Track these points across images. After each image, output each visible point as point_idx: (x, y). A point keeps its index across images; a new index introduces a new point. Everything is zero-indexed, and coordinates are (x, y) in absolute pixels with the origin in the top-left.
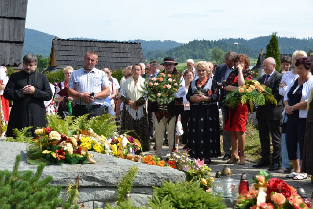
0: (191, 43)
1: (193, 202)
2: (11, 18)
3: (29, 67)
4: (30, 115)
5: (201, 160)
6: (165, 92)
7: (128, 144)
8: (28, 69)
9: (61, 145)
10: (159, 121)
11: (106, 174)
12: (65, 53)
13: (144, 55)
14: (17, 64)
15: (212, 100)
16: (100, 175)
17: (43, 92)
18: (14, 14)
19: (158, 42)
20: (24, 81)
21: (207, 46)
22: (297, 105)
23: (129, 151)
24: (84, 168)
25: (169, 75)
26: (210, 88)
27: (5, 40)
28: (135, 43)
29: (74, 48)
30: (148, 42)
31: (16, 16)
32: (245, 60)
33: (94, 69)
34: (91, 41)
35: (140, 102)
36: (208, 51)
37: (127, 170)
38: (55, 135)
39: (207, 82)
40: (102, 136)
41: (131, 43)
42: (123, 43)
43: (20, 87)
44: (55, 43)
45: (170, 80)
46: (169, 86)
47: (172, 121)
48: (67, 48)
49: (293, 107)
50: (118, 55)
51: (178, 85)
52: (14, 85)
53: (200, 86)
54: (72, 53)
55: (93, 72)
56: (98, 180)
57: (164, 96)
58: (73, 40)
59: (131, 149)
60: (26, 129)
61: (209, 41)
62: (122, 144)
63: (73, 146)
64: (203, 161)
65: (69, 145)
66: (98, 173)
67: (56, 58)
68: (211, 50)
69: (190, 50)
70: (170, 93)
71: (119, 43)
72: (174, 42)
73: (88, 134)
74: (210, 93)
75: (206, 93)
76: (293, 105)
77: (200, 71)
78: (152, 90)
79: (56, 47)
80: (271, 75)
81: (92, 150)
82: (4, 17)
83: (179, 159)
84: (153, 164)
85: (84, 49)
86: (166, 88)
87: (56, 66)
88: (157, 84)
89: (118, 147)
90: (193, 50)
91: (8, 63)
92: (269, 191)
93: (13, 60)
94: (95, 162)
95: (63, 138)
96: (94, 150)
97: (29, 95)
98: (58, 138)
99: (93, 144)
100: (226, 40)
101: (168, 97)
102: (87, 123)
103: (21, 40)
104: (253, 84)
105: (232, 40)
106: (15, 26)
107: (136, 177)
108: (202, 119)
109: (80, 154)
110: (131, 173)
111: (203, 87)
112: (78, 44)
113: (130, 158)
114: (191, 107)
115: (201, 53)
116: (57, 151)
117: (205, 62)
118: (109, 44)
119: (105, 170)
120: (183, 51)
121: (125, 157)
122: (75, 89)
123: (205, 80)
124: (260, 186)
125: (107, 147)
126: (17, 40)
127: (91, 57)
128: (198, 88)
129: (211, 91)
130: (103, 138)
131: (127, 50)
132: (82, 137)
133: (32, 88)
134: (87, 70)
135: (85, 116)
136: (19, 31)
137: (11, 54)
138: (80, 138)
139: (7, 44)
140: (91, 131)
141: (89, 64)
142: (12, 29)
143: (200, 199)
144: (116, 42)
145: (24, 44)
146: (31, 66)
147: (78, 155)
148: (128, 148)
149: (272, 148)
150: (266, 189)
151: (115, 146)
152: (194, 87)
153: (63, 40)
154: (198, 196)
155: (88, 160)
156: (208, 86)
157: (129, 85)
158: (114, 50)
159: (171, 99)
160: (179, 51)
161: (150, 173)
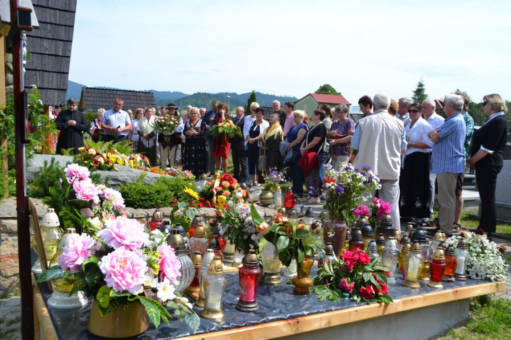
0: (195, 95)
1: (178, 186)
2: (58, 72)
3: (72, 107)
4: (73, 141)
5: (189, 171)
6: (169, 127)
7: (141, 160)
8: (71, 108)
9: (96, 158)
10: (164, 149)
11: (126, 177)
12: (92, 99)
13: (156, 102)
14: (62, 105)
15: (200, 135)
16: (122, 177)
17: (82, 125)
18: (60, 70)
19: (169, 93)
20: (69, 117)
21: (208, 97)
22: (257, 138)
23: (141, 164)
24: (111, 173)
25: (172, 116)
26: (200, 126)
27: (54, 88)
28: (149, 93)
29: (99, 95)
30: (160, 92)
31: (62, 71)
32: (226, 108)
33: (121, 111)
34: (113, 90)
35: (152, 135)
36: (209, 102)
37: (139, 175)
38: (92, 151)
39: (198, 122)
40: (123, 154)
41: (146, 93)
42: (139, 92)
43: (65, 121)
44: (84, 90)
45: (173, 119)
46: (172, 123)
47: (174, 149)
48: (94, 95)
49: (254, 139)
50: (135, 101)
51: (179, 122)
52: (61, 119)
53: (192, 125)
54: (98, 99)
55: (120, 112)
56: (120, 181)
57: (168, 129)
58: (98, 89)
59: (143, 164)
60: (70, 149)
61: (209, 94)
62: (136, 160)
63: (104, 159)
64: (191, 171)
65: (101, 158)
66: (120, 176)
67: (84, 102)
68: (210, 101)
69: (194, 100)
70: (172, 127)
71: (136, 92)
72: (181, 94)
73: (114, 153)
74: (200, 130)
75: (197, 129)
76: (254, 137)
77: (192, 114)
78: (159, 125)
79: (85, 94)
80: (240, 119)
81: (116, 163)
82: (54, 72)
83: (175, 172)
84: (157, 173)
85: (107, 96)
86: (170, 124)
87: (85, 109)
88: (163, 121)
89: (134, 162)
90: (197, 100)
91: (56, 104)
92: (222, 180)
93: (60, 102)
94: (118, 170)
95: (98, 154)
96: (118, 163)
97: (72, 127)
98: (94, 153)
99: (117, 159)
100: (223, 93)
101: (171, 131)
102: (112, 146)
103: (65, 88)
104: (229, 122)
105: (227, 94)
106: (61, 78)
107: (145, 180)
108: (193, 148)
109: (109, 164)
110: (142, 177)
111: (194, 125)
112: (103, 91)
113: (141, 169)
114: (186, 139)
115: (203, 103)
116: (94, 161)
117: (197, 108)
118: (128, 93)
119: (125, 175)
120: (189, 101)
121: (138, 168)
122: (106, 124)
123: (196, 121)
124: (217, 178)
125: (126, 161)
126: (62, 88)
127: (119, 103)
128: (191, 126)
129: (200, 129)
130: (123, 155)
131: (143, 98)
132: (109, 155)
133: (74, 122)
134: (116, 111)
135: (111, 142)
136: (64, 82)
137: (58, 98)
138: (108, 155)
139: (55, 91)
140: (116, 151)
141: (117, 107)
142: (59, 80)
143: (182, 185)
144: (133, 91)
145: (67, 91)
146: (74, 106)
147: (107, 165)
148: (141, 163)
149: (241, 168)
150: (220, 180)
151: (132, 161)
152: (188, 125)
153: (91, 88)
154: (181, 184)
155: (114, 169)
156: (199, 125)
157: (143, 123)
158: (132, 98)
159: (173, 132)
160: (185, 101)
161: (155, 178)
